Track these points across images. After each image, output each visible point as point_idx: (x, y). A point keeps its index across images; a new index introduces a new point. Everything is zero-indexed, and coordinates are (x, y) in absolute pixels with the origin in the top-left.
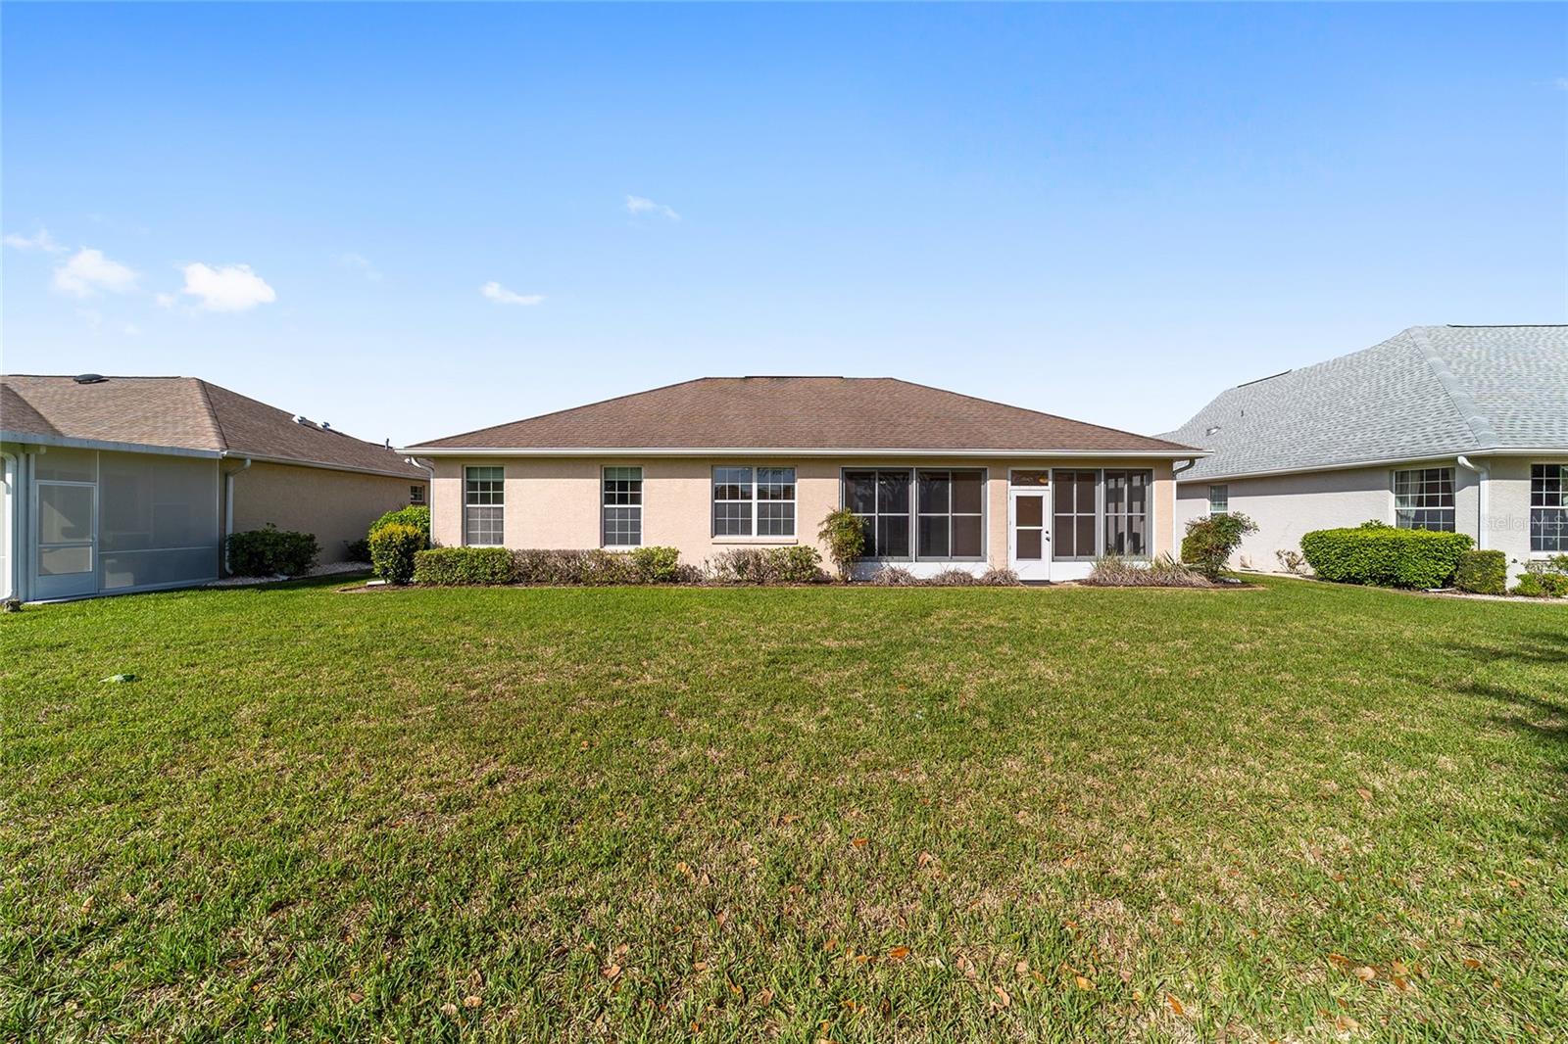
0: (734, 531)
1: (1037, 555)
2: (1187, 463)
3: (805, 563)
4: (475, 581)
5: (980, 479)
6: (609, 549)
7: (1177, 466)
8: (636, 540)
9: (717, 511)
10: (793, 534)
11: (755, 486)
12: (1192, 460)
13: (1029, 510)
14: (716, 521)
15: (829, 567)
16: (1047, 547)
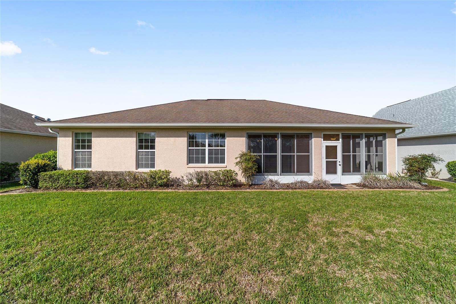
0: (197, 162)
1: (335, 172)
2: (401, 130)
3: (229, 178)
4: (68, 187)
5: (309, 138)
6: (140, 170)
7: (397, 131)
8: (153, 166)
9: (190, 152)
10: (224, 163)
11: (207, 141)
12: (404, 129)
13: (331, 152)
14: (189, 157)
15: (241, 178)
16: (339, 169)
